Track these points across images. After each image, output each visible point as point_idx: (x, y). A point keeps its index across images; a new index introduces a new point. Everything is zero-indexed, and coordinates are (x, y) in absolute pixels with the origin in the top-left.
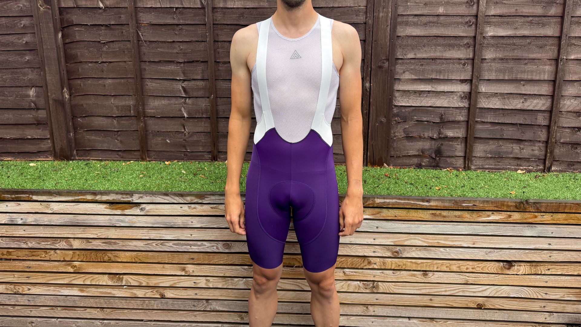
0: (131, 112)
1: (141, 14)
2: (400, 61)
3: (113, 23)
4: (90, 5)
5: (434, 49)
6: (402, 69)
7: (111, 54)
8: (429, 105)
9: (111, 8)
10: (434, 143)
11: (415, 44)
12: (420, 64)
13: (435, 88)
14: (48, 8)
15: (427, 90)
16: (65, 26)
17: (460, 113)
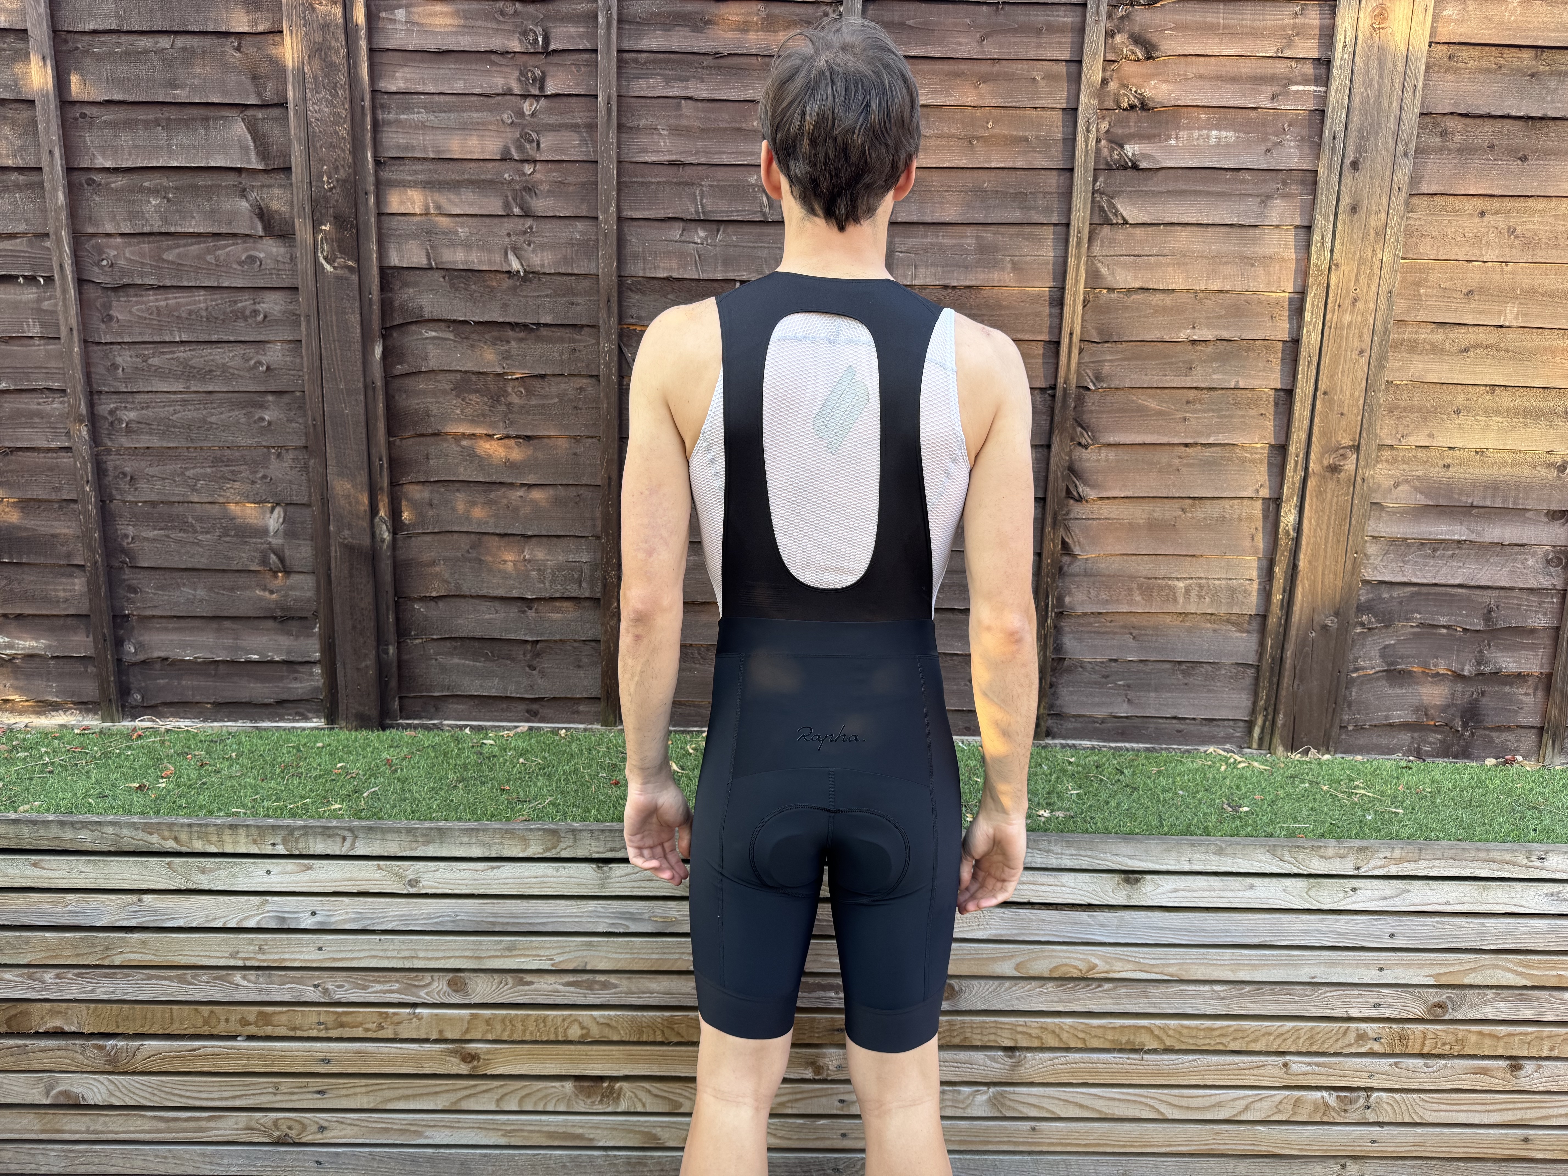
0: (580, 586)
1: (635, 298)
2: (1387, 454)
3: (547, 319)
4: (480, 262)
5: (1483, 423)
6: (1391, 476)
7: (534, 414)
8: (1457, 582)
9: (544, 273)
10: (1460, 689)
11: (1432, 406)
12: (1441, 463)
13: (1479, 534)
14: (350, 268)
15: (1456, 537)
16: (396, 323)
17: (1541, 603)
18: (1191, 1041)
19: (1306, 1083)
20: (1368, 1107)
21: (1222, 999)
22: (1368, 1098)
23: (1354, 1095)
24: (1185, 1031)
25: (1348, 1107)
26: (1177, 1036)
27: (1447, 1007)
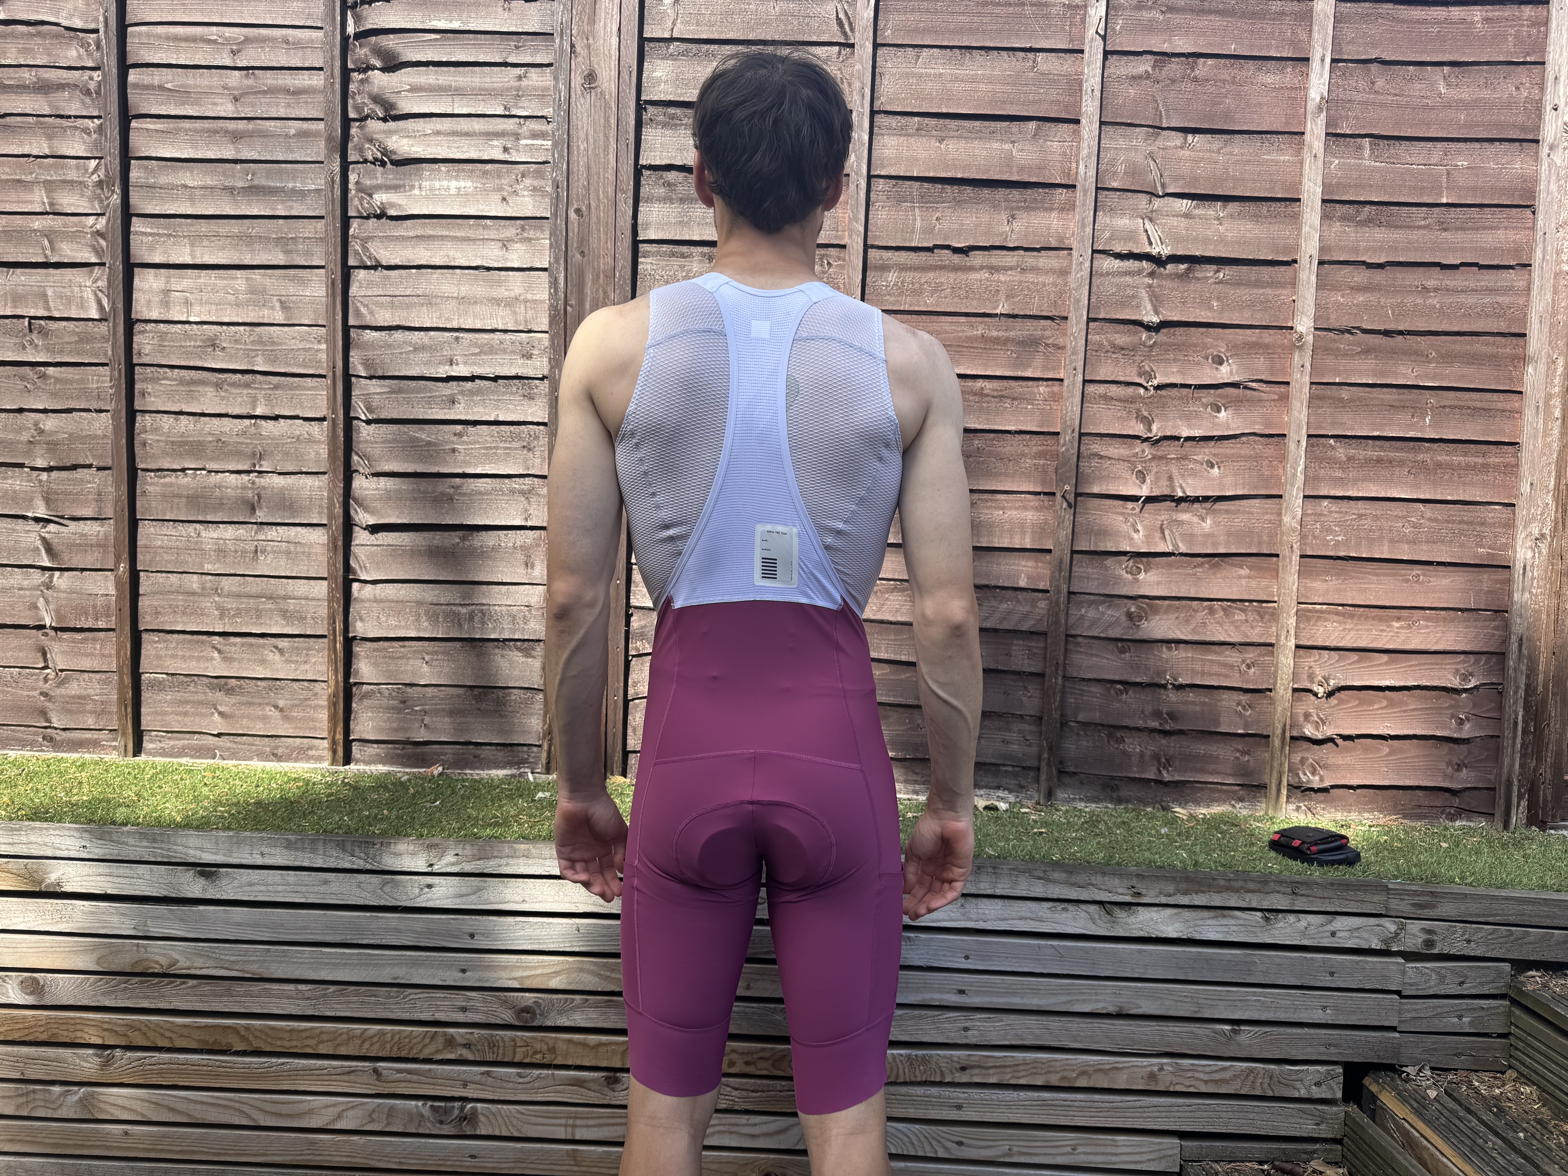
18: (279, 1043)
19: (399, 1091)
20: (465, 1119)
21: (308, 999)
22: (462, 1109)
23: (451, 1104)
24: (270, 1032)
25: (443, 1118)
26: (263, 1037)
27: (534, 1013)
